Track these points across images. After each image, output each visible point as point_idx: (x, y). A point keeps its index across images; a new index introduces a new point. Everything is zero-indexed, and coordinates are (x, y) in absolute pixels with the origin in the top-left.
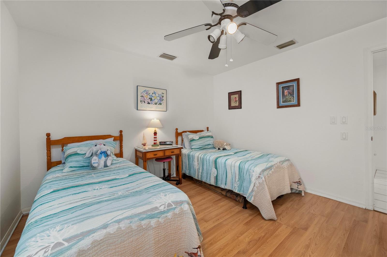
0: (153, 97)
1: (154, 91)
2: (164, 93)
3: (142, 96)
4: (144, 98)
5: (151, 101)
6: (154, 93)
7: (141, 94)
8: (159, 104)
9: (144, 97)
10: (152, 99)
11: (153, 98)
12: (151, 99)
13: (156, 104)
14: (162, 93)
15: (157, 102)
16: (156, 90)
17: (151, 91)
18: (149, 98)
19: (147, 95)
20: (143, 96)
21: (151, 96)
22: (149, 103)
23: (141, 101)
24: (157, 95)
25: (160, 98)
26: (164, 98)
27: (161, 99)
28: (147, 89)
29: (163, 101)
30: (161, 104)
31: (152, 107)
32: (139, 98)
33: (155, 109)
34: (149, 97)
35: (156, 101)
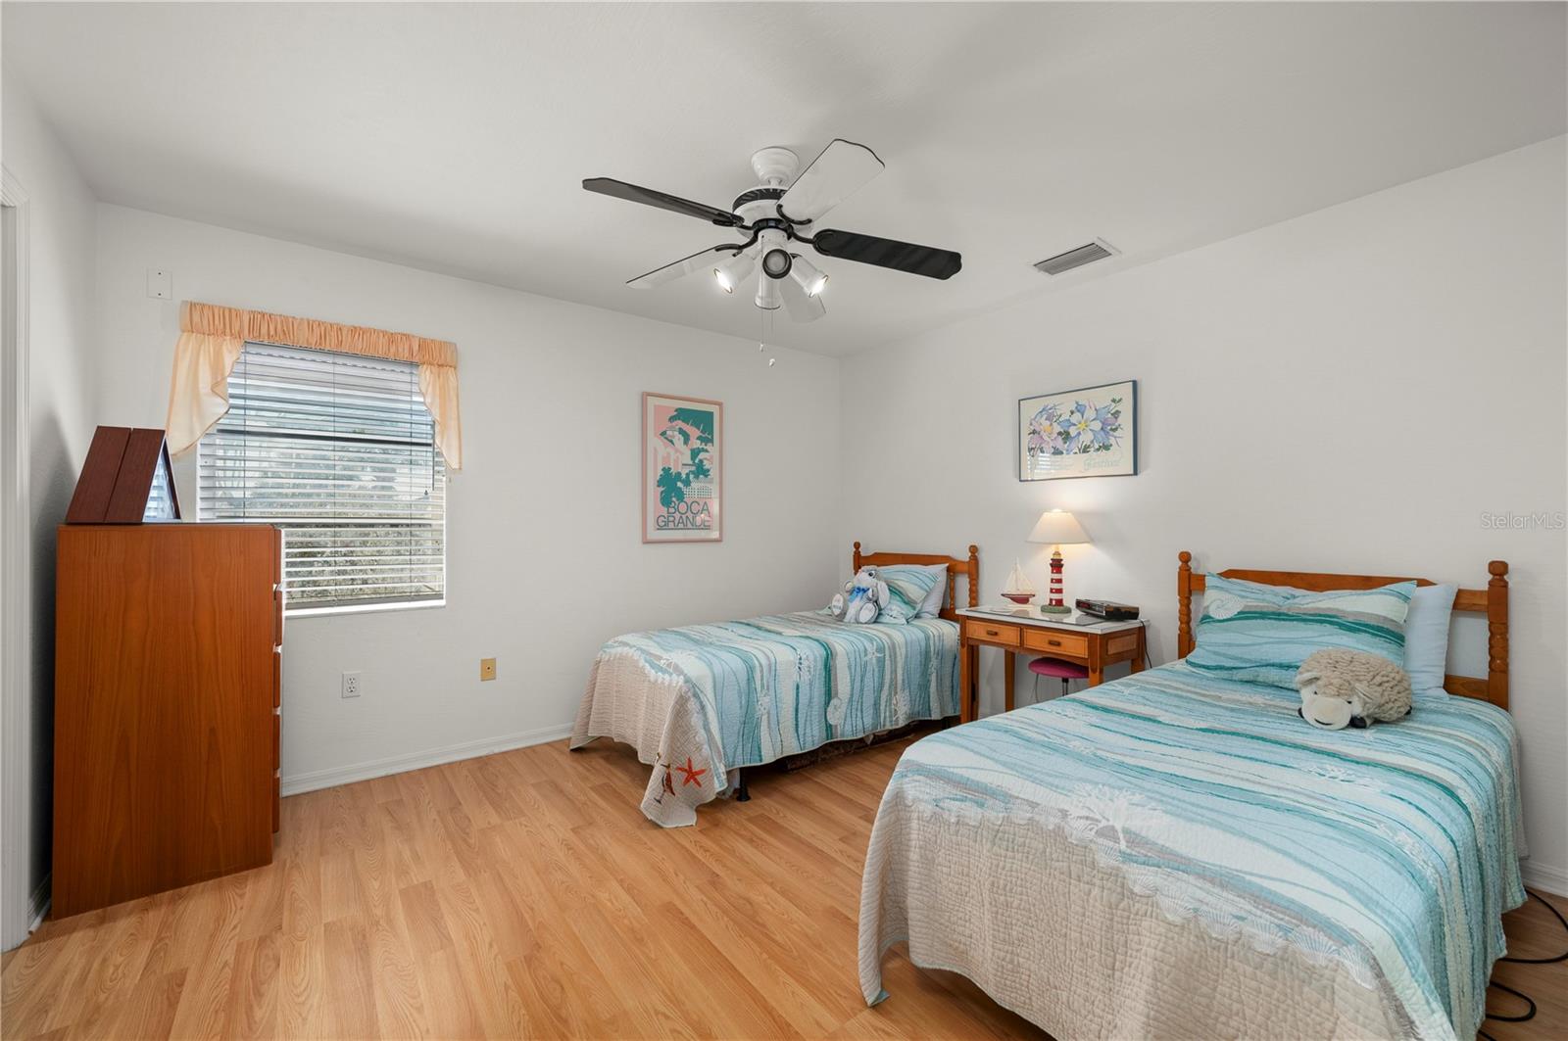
0: (1075, 425)
1: (1077, 403)
2: (1120, 400)
3: (1034, 432)
4: (1041, 437)
5: (1065, 443)
6: (1080, 409)
7: (1031, 424)
8: (1098, 450)
9: (1041, 433)
10: (1068, 433)
11: (1073, 431)
12: (1066, 436)
13: (1085, 450)
14: (1114, 401)
15: (1092, 442)
16: (1082, 398)
17: (1065, 406)
18: (1060, 434)
19: (1051, 425)
20: (1038, 429)
21: (1067, 424)
22: (1057, 452)
23: (1030, 450)
24: (1090, 414)
25: (1103, 423)
26: (1120, 420)
27: (1110, 425)
28: (1050, 401)
29: (1115, 434)
30: (1107, 447)
31: (1072, 462)
32: (1026, 440)
33: (1081, 472)
34: (1058, 428)
35: (1086, 438)
